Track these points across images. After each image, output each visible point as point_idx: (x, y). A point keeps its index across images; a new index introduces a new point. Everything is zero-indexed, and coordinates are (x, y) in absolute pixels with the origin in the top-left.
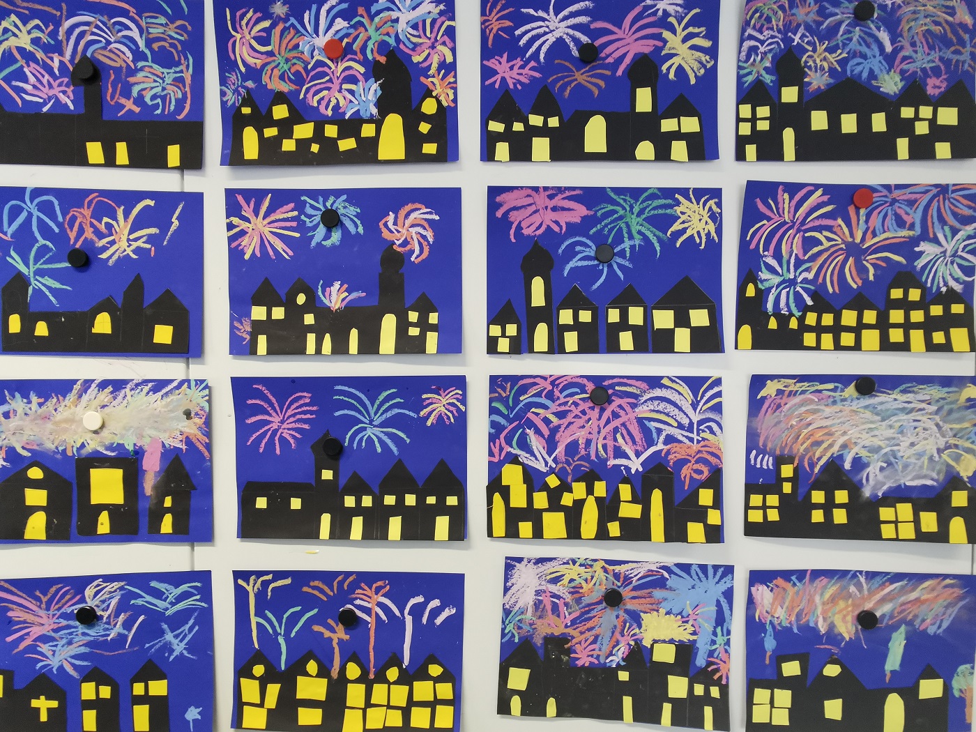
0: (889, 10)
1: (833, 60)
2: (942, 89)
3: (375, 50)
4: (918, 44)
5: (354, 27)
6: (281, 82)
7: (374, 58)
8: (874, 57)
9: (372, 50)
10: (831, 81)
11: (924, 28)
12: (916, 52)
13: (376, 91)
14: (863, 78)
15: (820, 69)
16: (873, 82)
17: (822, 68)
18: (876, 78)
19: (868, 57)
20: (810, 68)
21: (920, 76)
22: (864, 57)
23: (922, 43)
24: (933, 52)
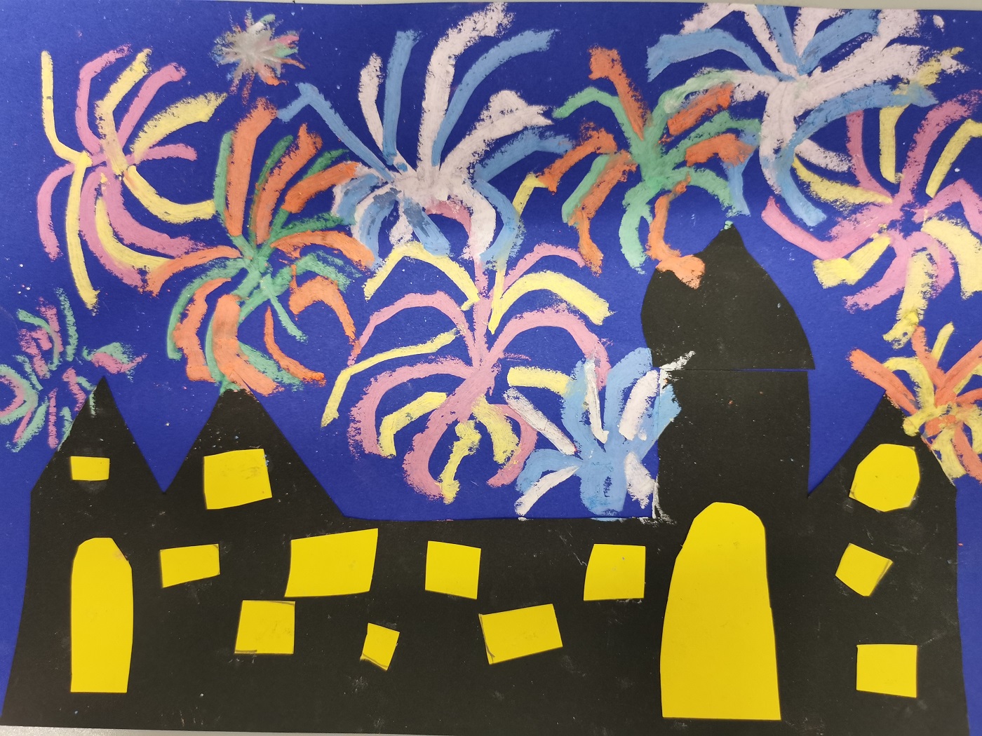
3: (658, 226)
5: (571, 128)
6: (246, 349)
7: (650, 263)
9: (643, 228)
13: (652, 401)
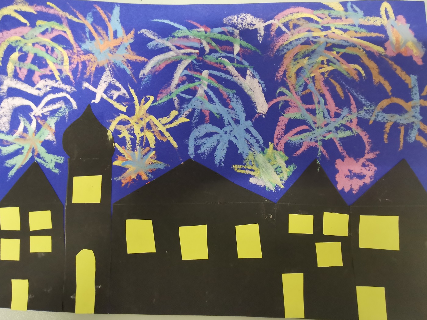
0: (260, 39)
1: (163, 129)
2: (367, 180)
4: (316, 97)
8: (237, 122)
10: (161, 165)
11: (327, 69)
12: (313, 112)
14: (217, 162)
15: (141, 145)
16: (236, 167)
17: (145, 143)
18: (240, 160)
19: (226, 123)
20: (123, 142)
21: (323, 156)
22: (218, 122)
23: (323, 96)
24: (345, 112)
